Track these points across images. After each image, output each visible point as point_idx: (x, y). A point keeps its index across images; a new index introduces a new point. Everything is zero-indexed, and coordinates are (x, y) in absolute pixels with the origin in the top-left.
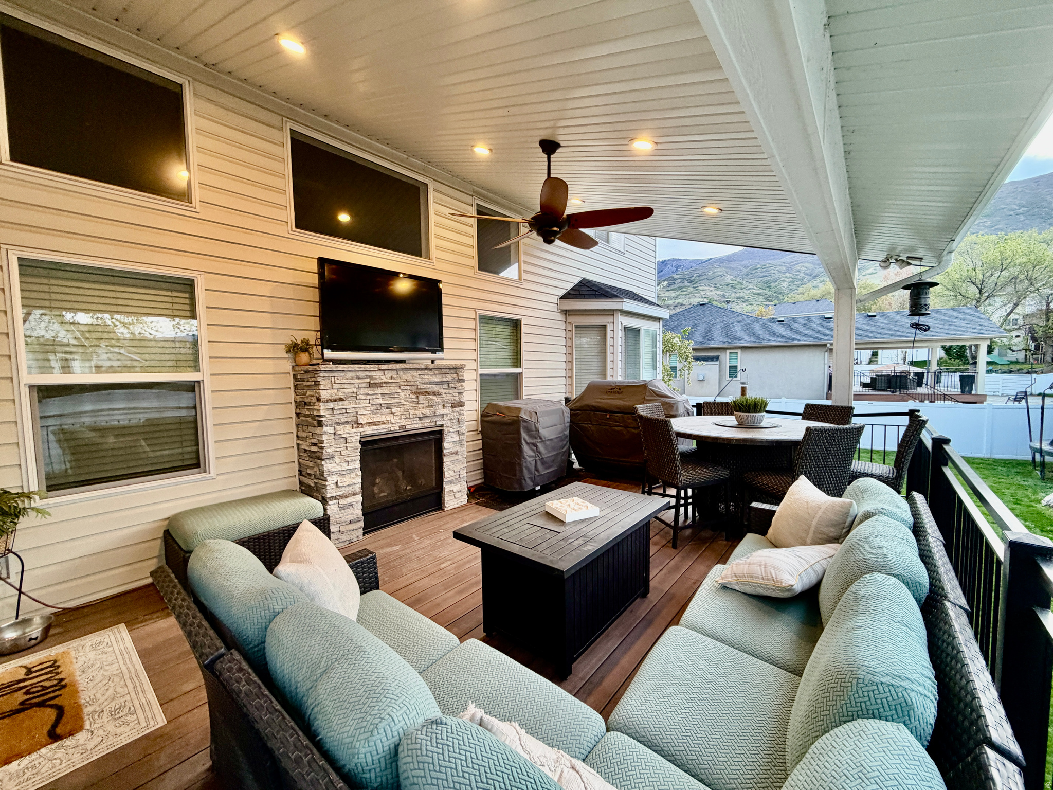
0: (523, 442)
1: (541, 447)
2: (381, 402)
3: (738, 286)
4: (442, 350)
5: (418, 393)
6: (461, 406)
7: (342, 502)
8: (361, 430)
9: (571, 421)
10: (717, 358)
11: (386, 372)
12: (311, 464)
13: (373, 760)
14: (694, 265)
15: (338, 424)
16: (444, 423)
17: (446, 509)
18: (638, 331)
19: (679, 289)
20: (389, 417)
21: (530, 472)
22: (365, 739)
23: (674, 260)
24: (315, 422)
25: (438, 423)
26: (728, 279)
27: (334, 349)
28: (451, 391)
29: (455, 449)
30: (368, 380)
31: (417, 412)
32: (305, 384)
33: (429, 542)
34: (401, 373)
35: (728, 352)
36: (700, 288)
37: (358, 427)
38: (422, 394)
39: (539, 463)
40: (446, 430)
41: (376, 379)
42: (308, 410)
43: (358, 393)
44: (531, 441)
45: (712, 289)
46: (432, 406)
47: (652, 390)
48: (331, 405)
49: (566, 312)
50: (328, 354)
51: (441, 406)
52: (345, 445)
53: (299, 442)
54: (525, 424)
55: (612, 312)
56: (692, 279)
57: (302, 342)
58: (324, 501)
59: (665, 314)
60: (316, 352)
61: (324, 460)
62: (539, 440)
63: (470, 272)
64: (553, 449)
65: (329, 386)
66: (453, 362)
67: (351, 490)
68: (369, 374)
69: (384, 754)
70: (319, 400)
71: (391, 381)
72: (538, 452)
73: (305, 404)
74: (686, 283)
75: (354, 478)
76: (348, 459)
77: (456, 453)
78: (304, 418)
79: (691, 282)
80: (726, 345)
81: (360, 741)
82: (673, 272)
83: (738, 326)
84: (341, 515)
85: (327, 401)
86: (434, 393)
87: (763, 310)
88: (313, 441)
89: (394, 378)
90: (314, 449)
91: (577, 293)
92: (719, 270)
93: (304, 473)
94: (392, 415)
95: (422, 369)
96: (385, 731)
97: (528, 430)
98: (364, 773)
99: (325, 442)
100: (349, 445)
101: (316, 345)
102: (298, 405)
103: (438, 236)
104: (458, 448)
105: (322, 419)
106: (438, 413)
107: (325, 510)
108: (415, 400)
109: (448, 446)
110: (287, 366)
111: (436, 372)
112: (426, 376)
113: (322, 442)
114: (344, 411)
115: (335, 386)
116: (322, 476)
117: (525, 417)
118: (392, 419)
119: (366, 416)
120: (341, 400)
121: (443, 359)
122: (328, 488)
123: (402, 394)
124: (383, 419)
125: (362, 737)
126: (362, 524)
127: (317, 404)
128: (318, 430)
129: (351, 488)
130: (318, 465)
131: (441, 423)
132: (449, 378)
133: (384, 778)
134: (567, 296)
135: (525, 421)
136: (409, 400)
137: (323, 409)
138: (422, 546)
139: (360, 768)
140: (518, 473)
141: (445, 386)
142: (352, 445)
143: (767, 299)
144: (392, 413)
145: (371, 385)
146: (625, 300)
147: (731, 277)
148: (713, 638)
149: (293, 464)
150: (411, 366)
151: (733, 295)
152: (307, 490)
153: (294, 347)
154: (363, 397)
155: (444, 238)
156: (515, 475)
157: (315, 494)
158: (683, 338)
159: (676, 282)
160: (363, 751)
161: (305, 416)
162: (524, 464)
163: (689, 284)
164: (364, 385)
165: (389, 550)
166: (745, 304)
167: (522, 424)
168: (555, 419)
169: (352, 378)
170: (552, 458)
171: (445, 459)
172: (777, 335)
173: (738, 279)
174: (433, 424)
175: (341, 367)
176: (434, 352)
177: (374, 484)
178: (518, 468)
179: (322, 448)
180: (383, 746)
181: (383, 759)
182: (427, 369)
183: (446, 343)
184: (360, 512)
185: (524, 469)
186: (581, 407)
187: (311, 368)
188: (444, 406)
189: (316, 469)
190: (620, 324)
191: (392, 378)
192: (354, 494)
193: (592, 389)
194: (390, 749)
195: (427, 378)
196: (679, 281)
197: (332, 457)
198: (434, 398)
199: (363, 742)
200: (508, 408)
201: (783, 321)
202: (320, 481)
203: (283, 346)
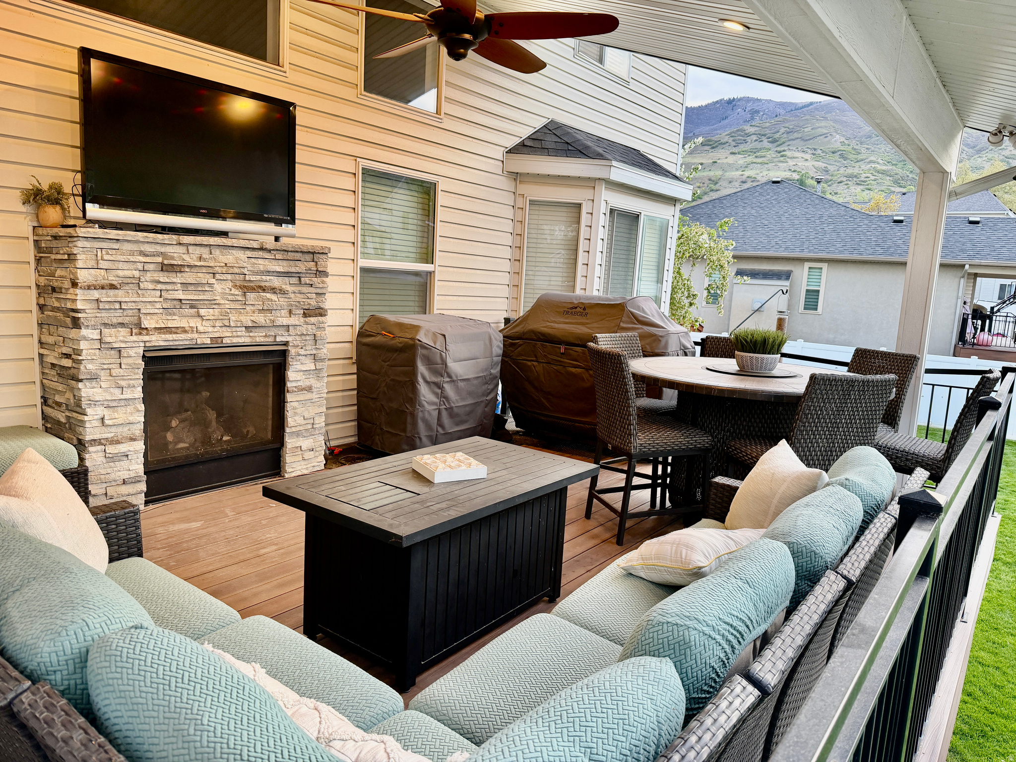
0: (420, 379)
1: (449, 389)
2: (182, 297)
3: (851, 156)
4: (292, 221)
5: (246, 288)
6: (321, 315)
7: (111, 449)
8: (146, 338)
9: (505, 354)
10: (787, 275)
11: (191, 248)
12: (60, 387)
13: (58, 661)
14: (782, 112)
15: (106, 325)
16: (289, 339)
17: (287, 476)
18: (635, 217)
19: (754, 151)
20: (194, 323)
21: (429, 427)
22: (51, 640)
23: (748, 100)
24: (68, 320)
25: (279, 339)
26: (837, 141)
27: (104, 203)
28: (305, 289)
29: (308, 383)
30: (160, 260)
31: (243, 318)
32: (53, 257)
33: (250, 519)
34: (217, 252)
35: (807, 265)
36: (788, 153)
37: (140, 334)
38: (253, 289)
39: (444, 414)
40: (293, 351)
41: (173, 258)
42: (58, 299)
43: (143, 279)
44: (434, 379)
45: (808, 156)
46: (270, 311)
47: (632, 313)
48: (96, 294)
49: (516, 177)
50: (94, 211)
51: (284, 313)
52: (118, 361)
53: (42, 351)
54: (424, 352)
55: (591, 182)
56: (777, 136)
57: (51, 187)
58: (81, 446)
59: (684, 192)
60: (73, 205)
61: (81, 381)
62: (448, 379)
63: (349, 93)
64: (470, 394)
65: (92, 263)
66: (309, 243)
67: (125, 431)
68: (160, 249)
69: (73, 656)
70: (74, 284)
71: (199, 264)
72: (444, 397)
73: (54, 290)
74: (766, 143)
75: (131, 414)
76: (123, 383)
77: (309, 389)
78: (50, 313)
79: (774, 141)
80: (806, 254)
81: (45, 641)
82: (746, 121)
83: (829, 224)
84: (109, 471)
85: (89, 288)
86: (273, 290)
87: (882, 200)
88: (65, 350)
89: (205, 260)
90: (67, 363)
91: (537, 144)
92: (823, 124)
93: (50, 402)
94: (199, 319)
95: (254, 249)
96: (75, 633)
97: (429, 362)
98: (48, 675)
99: (84, 352)
100: (124, 361)
101: (74, 195)
102: (42, 291)
103: (294, 26)
104: (312, 382)
105: (80, 315)
106: (278, 323)
107: (81, 459)
108: (240, 298)
109: (294, 376)
110: (24, 225)
111: (278, 256)
112: (260, 261)
113: (78, 352)
114: (117, 306)
115: (103, 264)
116: (77, 407)
117: (424, 340)
118: (199, 325)
119: (155, 317)
120: (113, 287)
121: (293, 236)
122: (87, 425)
123: (218, 287)
124: (183, 323)
125: (48, 638)
126: (143, 487)
127: (71, 290)
128: (73, 333)
129: (126, 429)
130: (72, 389)
131: (284, 339)
132: (301, 267)
133: (72, 682)
134: (522, 148)
135: (424, 347)
136: (230, 297)
137: (82, 300)
138: (237, 523)
139: (43, 668)
140: (409, 427)
141: (294, 280)
142: (130, 361)
143: (897, 183)
144: (199, 316)
145: (165, 268)
146: (614, 163)
147: (843, 139)
148: (587, 628)
149: (32, 386)
150: (235, 242)
151: (842, 170)
152: (53, 428)
153: (36, 195)
154: (151, 286)
155: (307, 31)
156: (404, 430)
157: (66, 435)
158: (719, 236)
159: (748, 139)
160: (46, 649)
161: (54, 309)
162: (420, 414)
163: (770, 145)
164: (151, 267)
165: (183, 526)
166: (859, 188)
167: (420, 351)
168: (477, 348)
169: (132, 253)
170: (467, 409)
171: (289, 397)
172: (889, 243)
173: (853, 143)
174: (271, 339)
175: (113, 233)
176: (279, 223)
177: (168, 428)
178: (409, 419)
179: (79, 362)
180: (72, 648)
181: (71, 662)
182: (262, 249)
183: (300, 211)
184: (140, 468)
185: (420, 421)
186: (524, 333)
187: (62, 232)
188: (290, 312)
189: (69, 395)
190: (603, 204)
191: (200, 258)
192: (133, 439)
193: (543, 306)
194: (80, 652)
195: (262, 265)
196: (754, 137)
197: (94, 378)
198: (274, 297)
199: (48, 642)
200: (401, 326)
201: (901, 221)
202: (75, 415)
203: (18, 193)
